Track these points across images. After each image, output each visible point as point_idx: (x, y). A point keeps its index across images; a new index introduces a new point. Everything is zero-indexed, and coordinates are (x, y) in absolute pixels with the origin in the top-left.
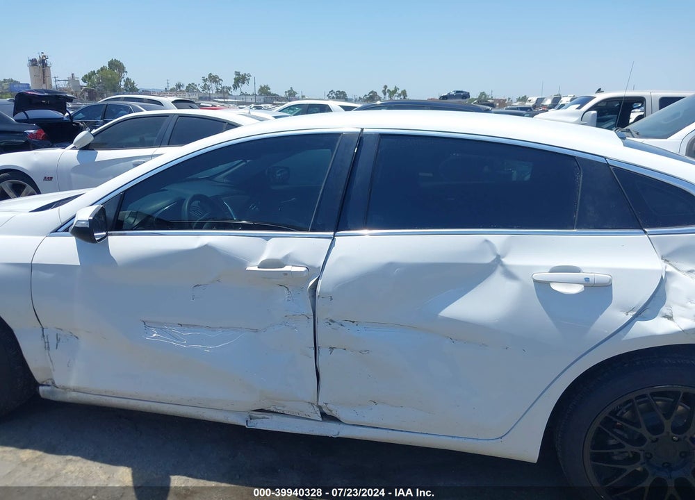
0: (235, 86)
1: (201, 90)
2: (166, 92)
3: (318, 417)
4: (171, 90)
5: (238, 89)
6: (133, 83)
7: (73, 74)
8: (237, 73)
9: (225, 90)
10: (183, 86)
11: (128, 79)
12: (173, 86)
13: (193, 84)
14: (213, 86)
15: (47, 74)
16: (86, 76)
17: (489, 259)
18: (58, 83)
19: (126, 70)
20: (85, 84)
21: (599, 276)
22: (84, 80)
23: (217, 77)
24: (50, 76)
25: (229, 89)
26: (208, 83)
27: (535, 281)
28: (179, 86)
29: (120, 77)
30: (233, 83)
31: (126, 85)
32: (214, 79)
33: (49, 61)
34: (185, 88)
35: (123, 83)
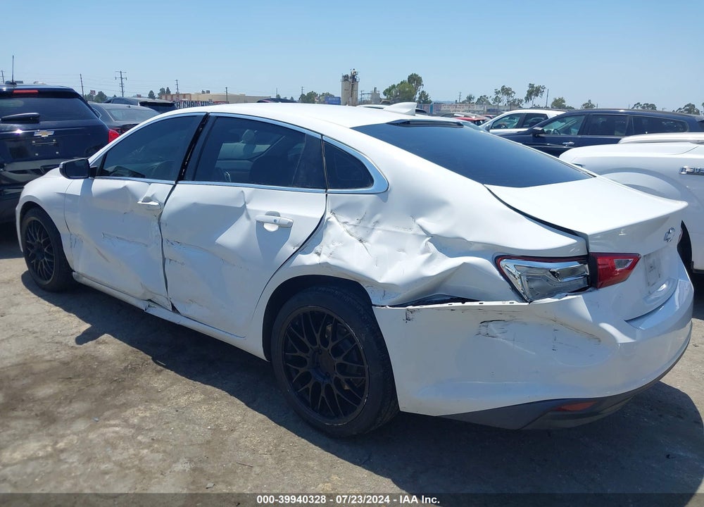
0: (527, 99)
1: (492, 102)
2: (457, 104)
3: (170, 308)
4: (463, 102)
5: (531, 102)
6: (427, 96)
7: (375, 88)
8: (531, 86)
9: (517, 102)
10: (473, 98)
11: (423, 92)
12: (464, 98)
13: (485, 96)
14: (505, 99)
15: (355, 89)
16: (387, 90)
17: (241, 205)
18: (363, 96)
19: (423, 83)
20: (385, 97)
21: (284, 219)
22: (385, 94)
23: (510, 89)
24: (357, 90)
25: (521, 101)
26: (500, 96)
27: (257, 221)
28: (470, 98)
29: (416, 90)
30: (526, 96)
31: (420, 98)
32: (506, 91)
33: (358, 77)
34: (475, 101)
35: (418, 96)
